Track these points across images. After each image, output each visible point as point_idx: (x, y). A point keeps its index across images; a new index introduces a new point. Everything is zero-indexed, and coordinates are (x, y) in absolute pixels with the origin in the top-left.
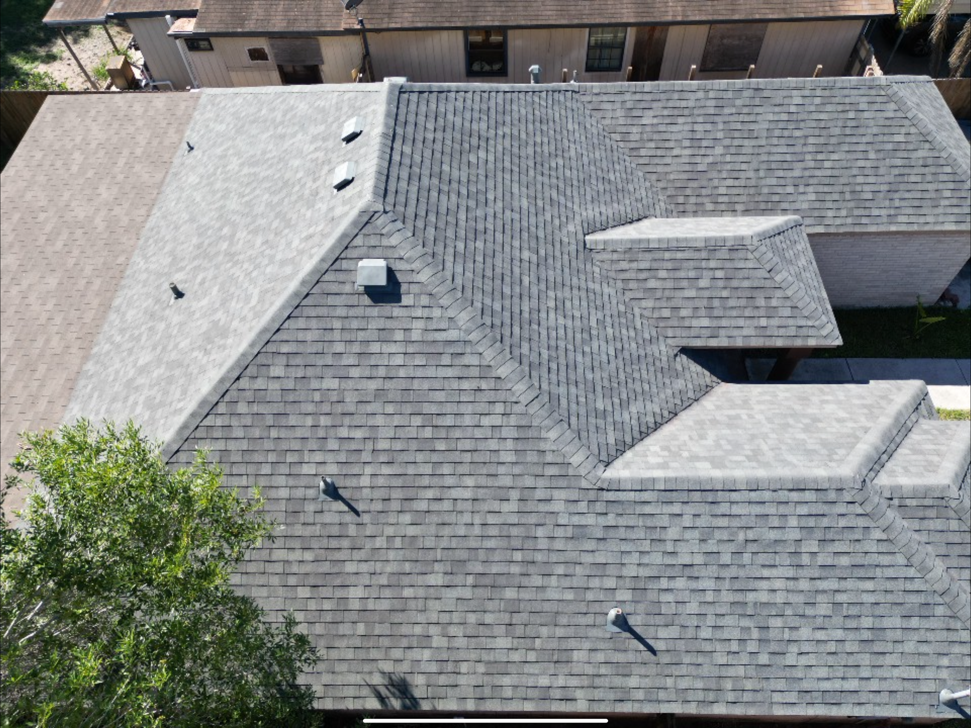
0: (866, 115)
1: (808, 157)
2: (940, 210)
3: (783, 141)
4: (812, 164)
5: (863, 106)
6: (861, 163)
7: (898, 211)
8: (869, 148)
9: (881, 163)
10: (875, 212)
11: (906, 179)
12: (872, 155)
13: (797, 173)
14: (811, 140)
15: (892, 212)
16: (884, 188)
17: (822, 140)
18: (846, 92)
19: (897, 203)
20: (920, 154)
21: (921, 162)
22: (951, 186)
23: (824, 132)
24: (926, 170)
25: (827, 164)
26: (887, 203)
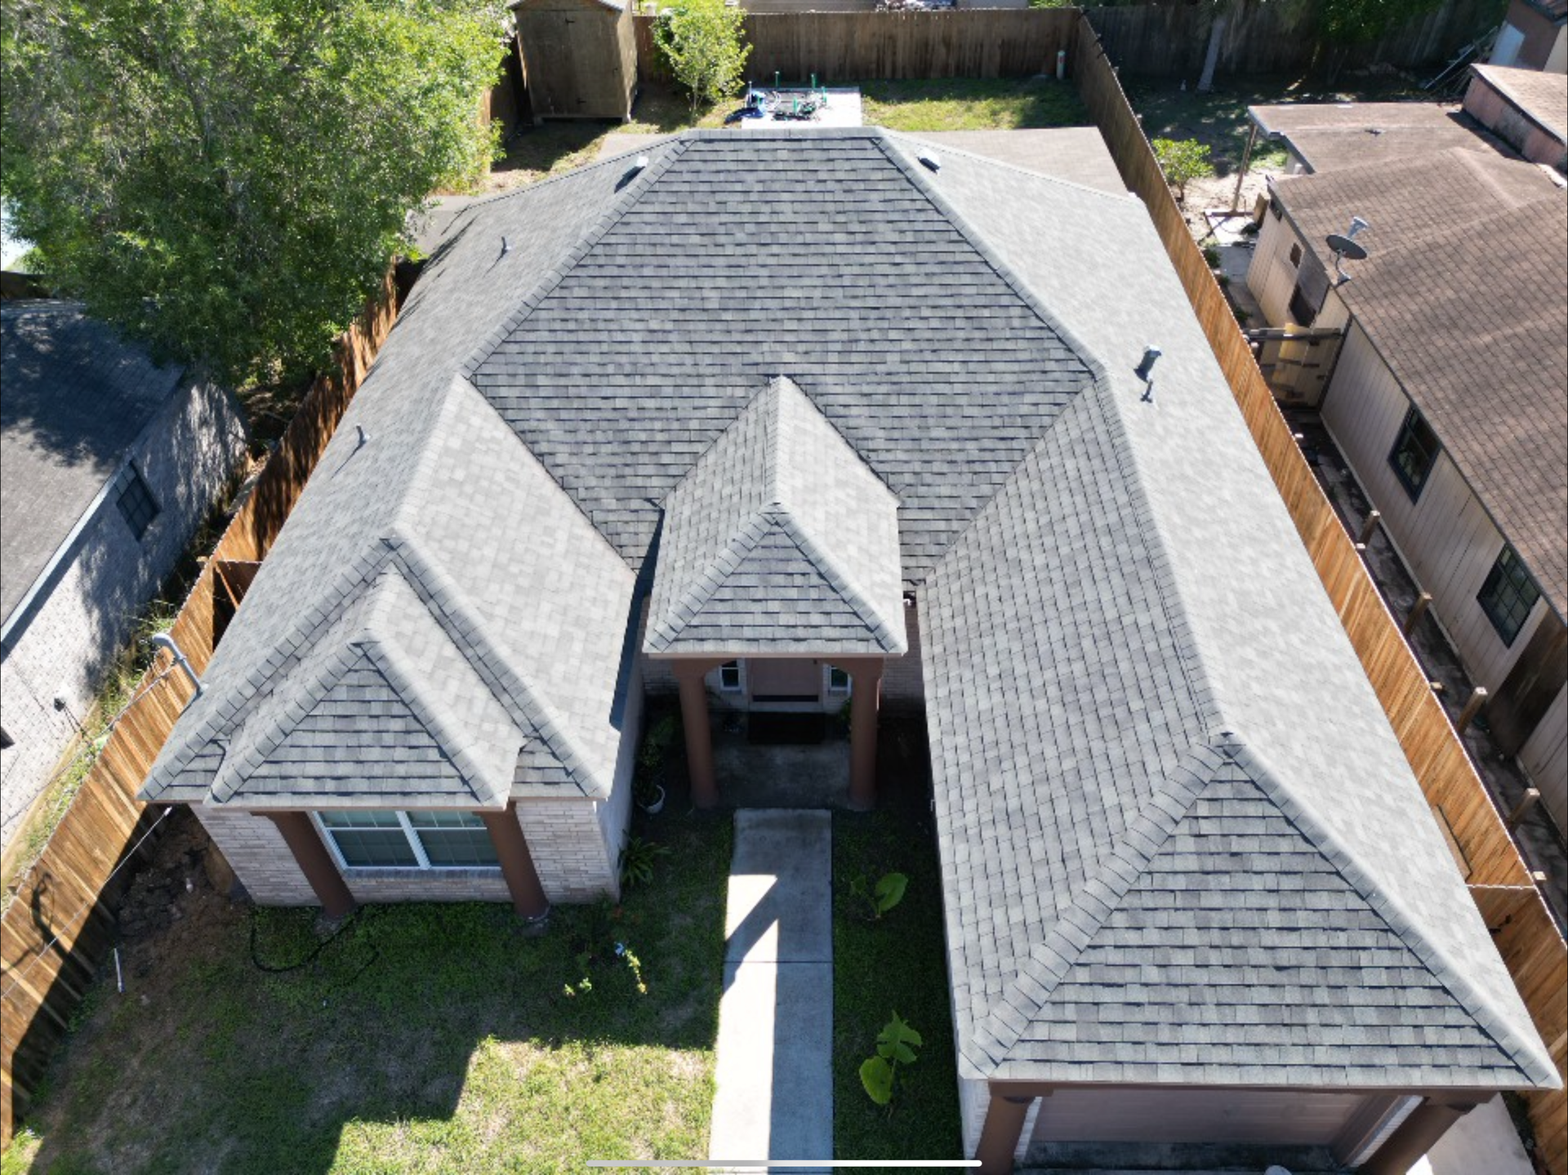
0: (1143, 727)
1: (1049, 674)
2: (983, 912)
3: (1069, 630)
4: (1037, 682)
5: (1157, 717)
6: (1050, 752)
7: (975, 840)
8: (1082, 755)
9: (1056, 783)
10: (969, 805)
11: (1034, 833)
12: (1068, 764)
13: (1020, 669)
14: (1078, 667)
15: (972, 832)
16: (1013, 804)
17: (1082, 682)
18: (1178, 681)
19: (988, 833)
20: (1085, 842)
21: (1069, 848)
22: (1032, 918)
23: (1096, 679)
24: (1056, 866)
25: (1041, 704)
26: (987, 817)
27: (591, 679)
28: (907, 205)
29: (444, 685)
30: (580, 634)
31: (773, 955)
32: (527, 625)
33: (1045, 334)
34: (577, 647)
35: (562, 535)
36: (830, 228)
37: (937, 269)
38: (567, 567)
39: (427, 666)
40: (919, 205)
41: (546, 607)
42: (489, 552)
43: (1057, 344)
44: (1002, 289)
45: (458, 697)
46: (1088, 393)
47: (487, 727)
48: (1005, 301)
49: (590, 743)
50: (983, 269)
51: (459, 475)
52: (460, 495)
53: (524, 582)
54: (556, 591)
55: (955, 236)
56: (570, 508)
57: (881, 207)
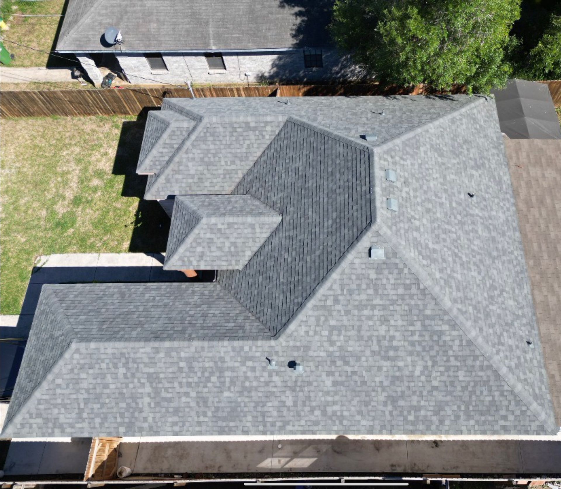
27: (180, 187)
28: (342, 245)
29: (164, 148)
30: (196, 180)
31: (154, 265)
32: (190, 164)
33: (291, 313)
34: (190, 181)
35: (233, 167)
36: (334, 217)
37: (317, 264)
38: (221, 172)
39: (168, 141)
40: (342, 249)
41: (201, 168)
42: (212, 146)
43: (288, 319)
44: (308, 292)
45: (162, 153)
46: (269, 334)
47: (157, 163)
48: (304, 295)
49: (158, 191)
50: (317, 282)
51: (239, 130)
52: (230, 132)
53: (206, 159)
54: (208, 170)
55: (329, 268)
56: (248, 168)
57: (342, 234)
